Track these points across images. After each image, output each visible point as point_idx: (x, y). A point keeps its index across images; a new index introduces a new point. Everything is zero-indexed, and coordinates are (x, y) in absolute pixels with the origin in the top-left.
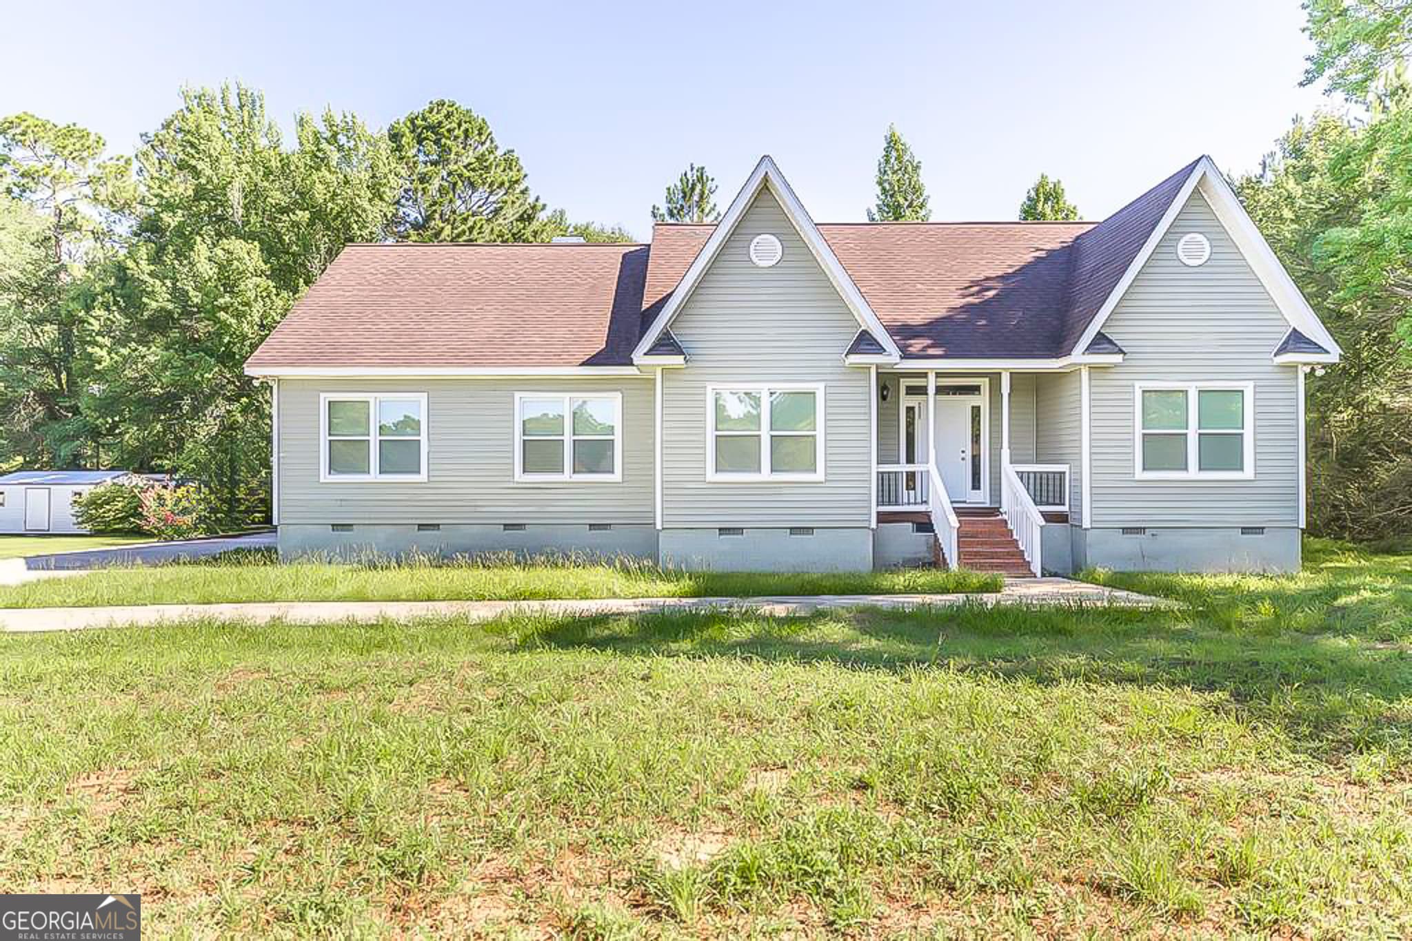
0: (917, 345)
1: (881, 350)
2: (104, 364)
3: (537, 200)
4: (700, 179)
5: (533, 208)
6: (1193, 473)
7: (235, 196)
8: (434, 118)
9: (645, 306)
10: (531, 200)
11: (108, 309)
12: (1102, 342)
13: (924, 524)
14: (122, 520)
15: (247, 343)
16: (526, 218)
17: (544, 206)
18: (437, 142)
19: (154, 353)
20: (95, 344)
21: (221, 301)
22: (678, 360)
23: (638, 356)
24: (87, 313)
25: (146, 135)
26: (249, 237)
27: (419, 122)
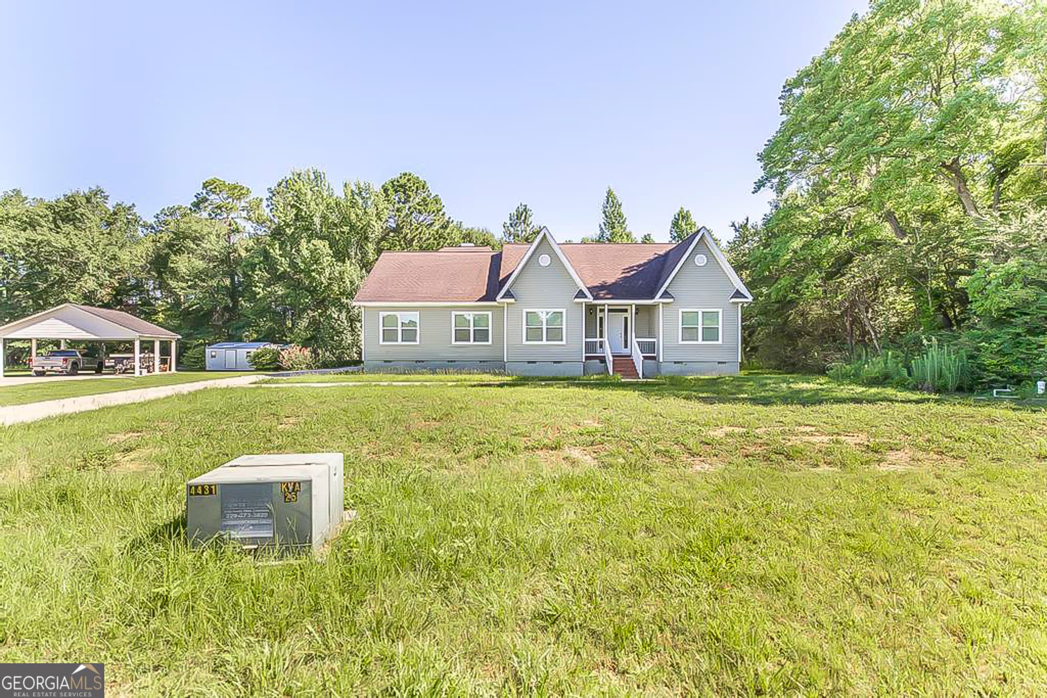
0: (602, 293)
1: (586, 297)
2: (260, 295)
3: (450, 218)
4: (525, 210)
5: (448, 222)
6: (700, 342)
7: (317, 220)
8: (402, 181)
9: (501, 278)
10: (447, 219)
11: (261, 271)
12: (666, 294)
13: (603, 360)
14: (269, 364)
15: (323, 286)
16: (444, 227)
17: (453, 222)
18: (404, 192)
19: (280, 290)
20: (256, 286)
21: (313, 268)
22: (512, 300)
23: (498, 298)
24: (253, 272)
25: (270, 189)
26: (322, 238)
27: (395, 183)
